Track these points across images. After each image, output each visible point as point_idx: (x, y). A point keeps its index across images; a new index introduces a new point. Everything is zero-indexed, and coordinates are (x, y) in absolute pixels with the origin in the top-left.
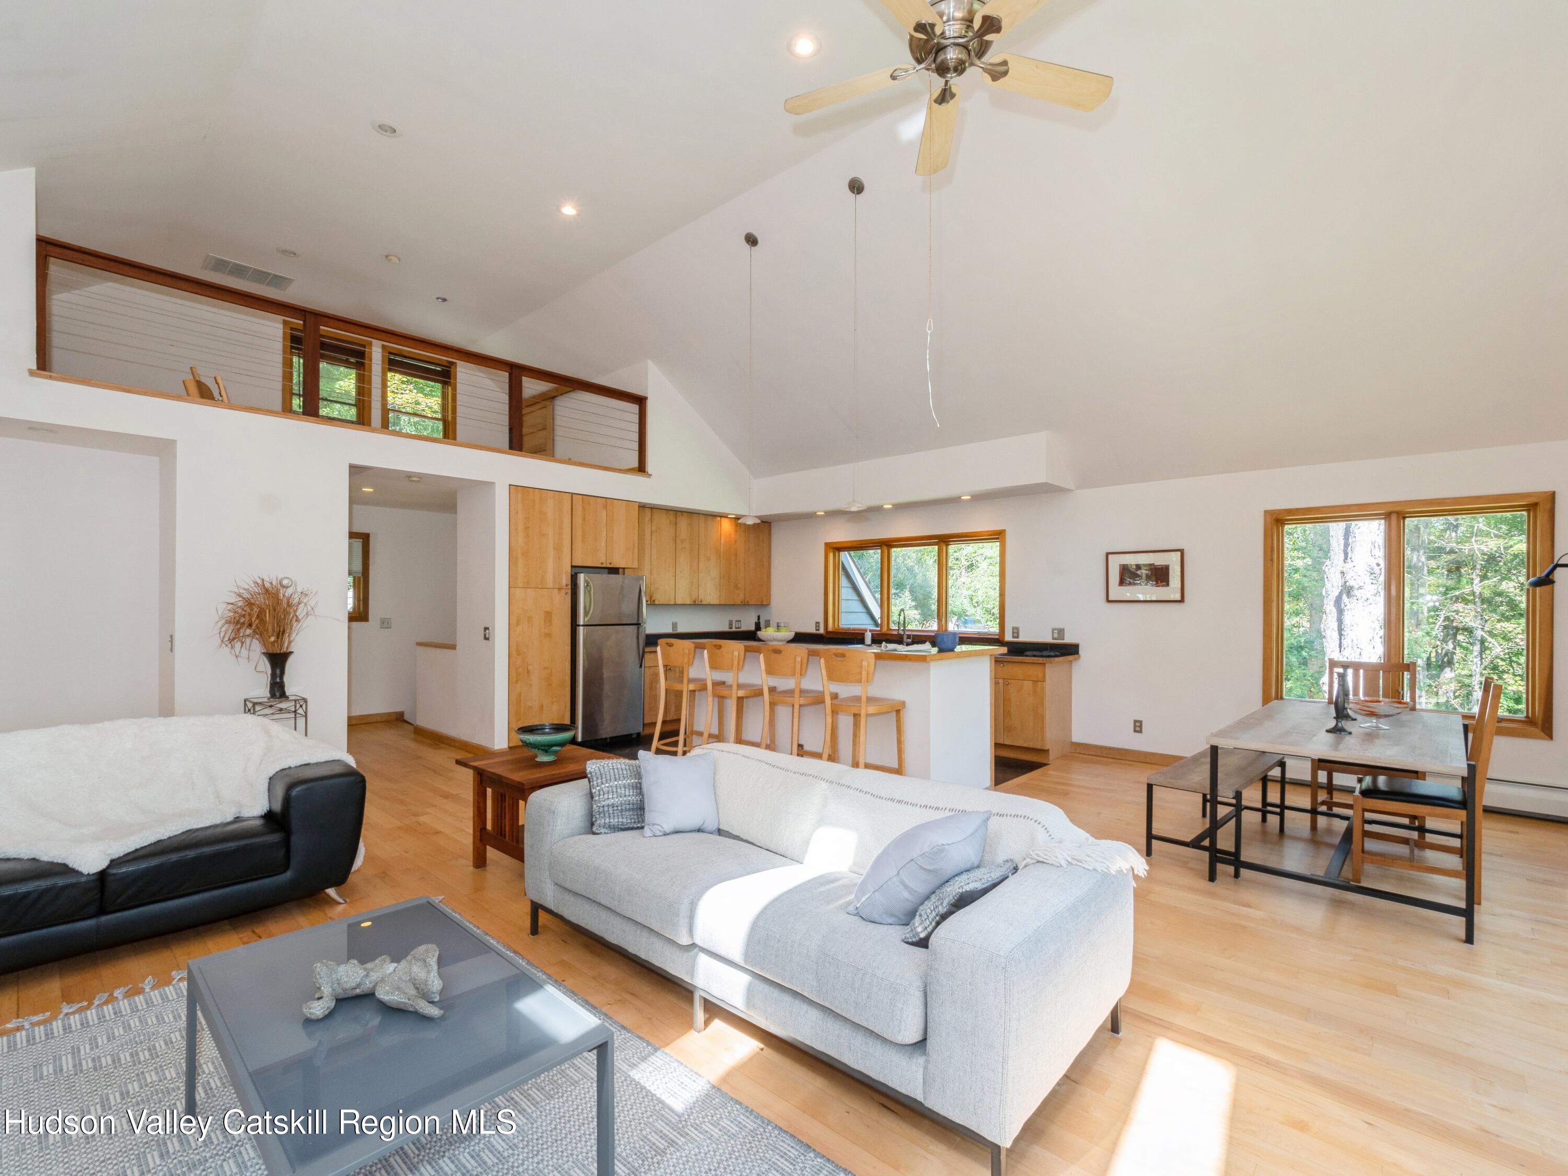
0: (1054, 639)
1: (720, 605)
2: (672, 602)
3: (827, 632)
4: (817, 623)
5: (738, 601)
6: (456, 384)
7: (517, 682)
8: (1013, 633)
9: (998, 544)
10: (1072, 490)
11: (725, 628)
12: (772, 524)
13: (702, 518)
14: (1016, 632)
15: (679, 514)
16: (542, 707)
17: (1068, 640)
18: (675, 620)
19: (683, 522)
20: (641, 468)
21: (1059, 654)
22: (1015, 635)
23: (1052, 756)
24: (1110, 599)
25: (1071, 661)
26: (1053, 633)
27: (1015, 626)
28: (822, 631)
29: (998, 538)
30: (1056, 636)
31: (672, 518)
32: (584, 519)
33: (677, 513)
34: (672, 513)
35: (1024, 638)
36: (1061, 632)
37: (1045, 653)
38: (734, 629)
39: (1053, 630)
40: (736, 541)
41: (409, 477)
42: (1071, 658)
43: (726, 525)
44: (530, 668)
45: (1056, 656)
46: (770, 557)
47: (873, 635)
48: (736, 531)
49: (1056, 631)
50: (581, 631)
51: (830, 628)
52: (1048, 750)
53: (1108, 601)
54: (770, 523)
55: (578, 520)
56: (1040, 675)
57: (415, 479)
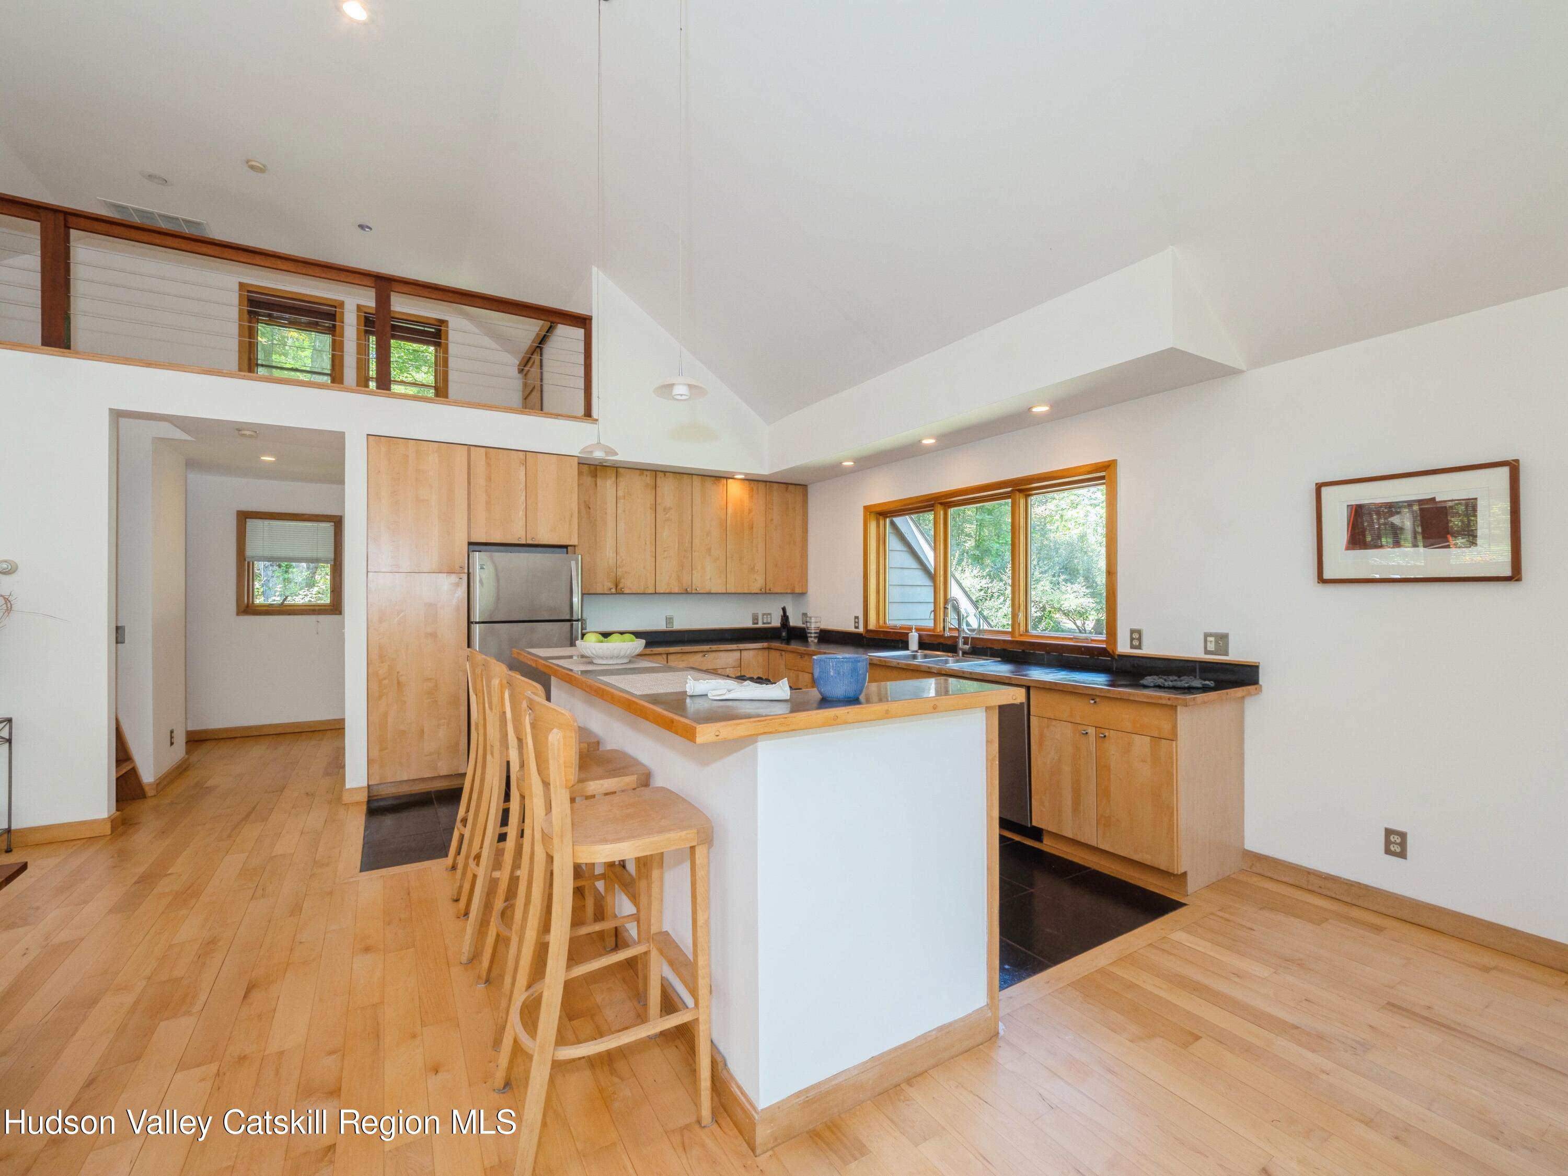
0: (1207, 652)
1: (726, 593)
2: (651, 590)
3: (868, 631)
4: (857, 618)
5: (755, 588)
6: (447, 344)
7: (380, 697)
8: (1132, 639)
9: (1103, 487)
10: (1241, 372)
11: (747, 623)
12: (809, 486)
13: (697, 481)
14: (1136, 636)
15: (660, 475)
16: (422, 732)
17: (1236, 654)
18: (670, 613)
19: (667, 488)
20: (588, 413)
21: (1211, 684)
22: (1136, 643)
23: (1193, 885)
24: (1327, 575)
25: (1243, 698)
26: (1206, 641)
27: (1136, 627)
28: (861, 629)
29: (1103, 478)
30: (1211, 647)
31: (649, 479)
32: (489, 479)
33: (656, 473)
34: (648, 473)
35: (1151, 648)
36: (1222, 639)
37: (1185, 682)
38: (760, 625)
39: (1206, 635)
40: (750, 511)
41: (239, 430)
42: (1238, 692)
43: (735, 491)
44: (403, 679)
45: (1205, 689)
46: (805, 531)
47: (920, 637)
48: (751, 497)
49: (1212, 639)
50: (477, 629)
51: (872, 625)
52: (1185, 874)
53: (1321, 580)
54: (806, 486)
55: (480, 480)
56: (1166, 726)
57: (248, 433)
